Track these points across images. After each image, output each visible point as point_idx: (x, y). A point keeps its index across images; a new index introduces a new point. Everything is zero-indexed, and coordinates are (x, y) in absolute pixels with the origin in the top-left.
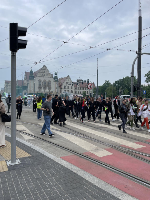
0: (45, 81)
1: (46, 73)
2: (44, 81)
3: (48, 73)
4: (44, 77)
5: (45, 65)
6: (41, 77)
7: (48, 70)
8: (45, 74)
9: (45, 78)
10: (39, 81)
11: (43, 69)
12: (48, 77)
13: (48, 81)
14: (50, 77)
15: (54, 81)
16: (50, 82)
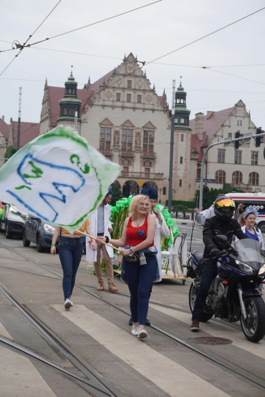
0: (128, 126)
1: (135, 90)
2: (122, 126)
3: (144, 91)
4: (123, 108)
5: (131, 54)
6: (113, 107)
7: (145, 77)
8: (132, 93)
9: (128, 115)
10: (100, 124)
11: (122, 72)
12: (144, 110)
13: (143, 127)
14: (155, 110)
15: (167, 129)
16: (153, 130)
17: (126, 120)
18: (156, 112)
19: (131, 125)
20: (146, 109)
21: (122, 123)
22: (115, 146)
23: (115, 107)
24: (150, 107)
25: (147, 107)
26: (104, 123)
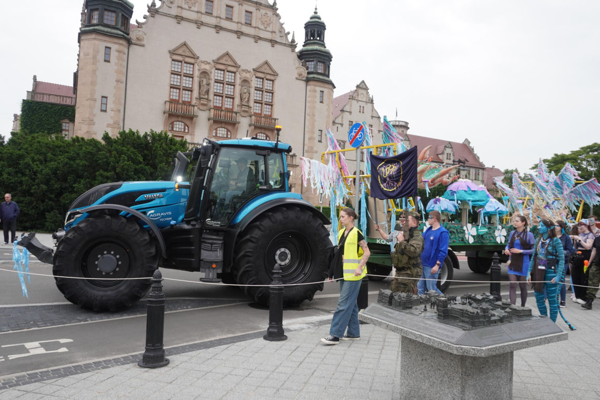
0: (226, 63)
2: (216, 62)
4: (218, 28)
6: (199, 24)
9: (227, 43)
10: (172, 53)
12: (257, 39)
13: (254, 70)
14: (276, 42)
15: (297, 79)
16: (272, 78)
17: (224, 51)
18: (276, 46)
19: (232, 63)
20: (260, 38)
21: (215, 58)
22: (200, 98)
23: (202, 24)
24: (268, 36)
25: (263, 34)
26: (180, 52)
